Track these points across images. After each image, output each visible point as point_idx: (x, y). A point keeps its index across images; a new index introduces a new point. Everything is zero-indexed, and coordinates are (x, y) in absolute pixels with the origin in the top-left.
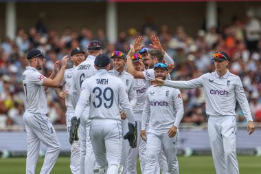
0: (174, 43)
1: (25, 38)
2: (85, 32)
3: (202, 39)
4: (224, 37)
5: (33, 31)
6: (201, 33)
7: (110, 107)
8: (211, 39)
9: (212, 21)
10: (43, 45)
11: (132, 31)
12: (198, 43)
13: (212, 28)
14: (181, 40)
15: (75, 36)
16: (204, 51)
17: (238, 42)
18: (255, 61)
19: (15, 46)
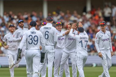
0: (72, 18)
1: (7, 16)
2: (34, 13)
3: (84, 16)
4: (94, 15)
5: (11, 13)
6: (84, 14)
7: (36, 44)
8: (88, 16)
9: (89, 9)
10: (16, 19)
11: (54, 13)
12: (83, 18)
13: (89, 11)
14: (75, 17)
15: (29, 15)
16: (85, 21)
17: (100, 17)
18: (108, 26)
19: (3, 19)
